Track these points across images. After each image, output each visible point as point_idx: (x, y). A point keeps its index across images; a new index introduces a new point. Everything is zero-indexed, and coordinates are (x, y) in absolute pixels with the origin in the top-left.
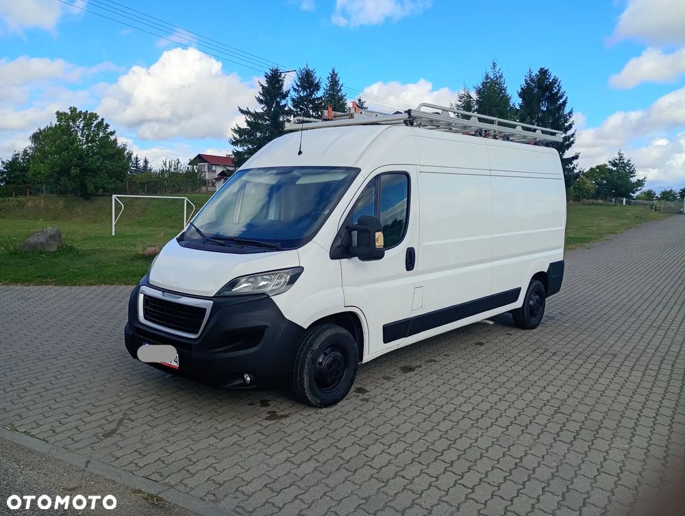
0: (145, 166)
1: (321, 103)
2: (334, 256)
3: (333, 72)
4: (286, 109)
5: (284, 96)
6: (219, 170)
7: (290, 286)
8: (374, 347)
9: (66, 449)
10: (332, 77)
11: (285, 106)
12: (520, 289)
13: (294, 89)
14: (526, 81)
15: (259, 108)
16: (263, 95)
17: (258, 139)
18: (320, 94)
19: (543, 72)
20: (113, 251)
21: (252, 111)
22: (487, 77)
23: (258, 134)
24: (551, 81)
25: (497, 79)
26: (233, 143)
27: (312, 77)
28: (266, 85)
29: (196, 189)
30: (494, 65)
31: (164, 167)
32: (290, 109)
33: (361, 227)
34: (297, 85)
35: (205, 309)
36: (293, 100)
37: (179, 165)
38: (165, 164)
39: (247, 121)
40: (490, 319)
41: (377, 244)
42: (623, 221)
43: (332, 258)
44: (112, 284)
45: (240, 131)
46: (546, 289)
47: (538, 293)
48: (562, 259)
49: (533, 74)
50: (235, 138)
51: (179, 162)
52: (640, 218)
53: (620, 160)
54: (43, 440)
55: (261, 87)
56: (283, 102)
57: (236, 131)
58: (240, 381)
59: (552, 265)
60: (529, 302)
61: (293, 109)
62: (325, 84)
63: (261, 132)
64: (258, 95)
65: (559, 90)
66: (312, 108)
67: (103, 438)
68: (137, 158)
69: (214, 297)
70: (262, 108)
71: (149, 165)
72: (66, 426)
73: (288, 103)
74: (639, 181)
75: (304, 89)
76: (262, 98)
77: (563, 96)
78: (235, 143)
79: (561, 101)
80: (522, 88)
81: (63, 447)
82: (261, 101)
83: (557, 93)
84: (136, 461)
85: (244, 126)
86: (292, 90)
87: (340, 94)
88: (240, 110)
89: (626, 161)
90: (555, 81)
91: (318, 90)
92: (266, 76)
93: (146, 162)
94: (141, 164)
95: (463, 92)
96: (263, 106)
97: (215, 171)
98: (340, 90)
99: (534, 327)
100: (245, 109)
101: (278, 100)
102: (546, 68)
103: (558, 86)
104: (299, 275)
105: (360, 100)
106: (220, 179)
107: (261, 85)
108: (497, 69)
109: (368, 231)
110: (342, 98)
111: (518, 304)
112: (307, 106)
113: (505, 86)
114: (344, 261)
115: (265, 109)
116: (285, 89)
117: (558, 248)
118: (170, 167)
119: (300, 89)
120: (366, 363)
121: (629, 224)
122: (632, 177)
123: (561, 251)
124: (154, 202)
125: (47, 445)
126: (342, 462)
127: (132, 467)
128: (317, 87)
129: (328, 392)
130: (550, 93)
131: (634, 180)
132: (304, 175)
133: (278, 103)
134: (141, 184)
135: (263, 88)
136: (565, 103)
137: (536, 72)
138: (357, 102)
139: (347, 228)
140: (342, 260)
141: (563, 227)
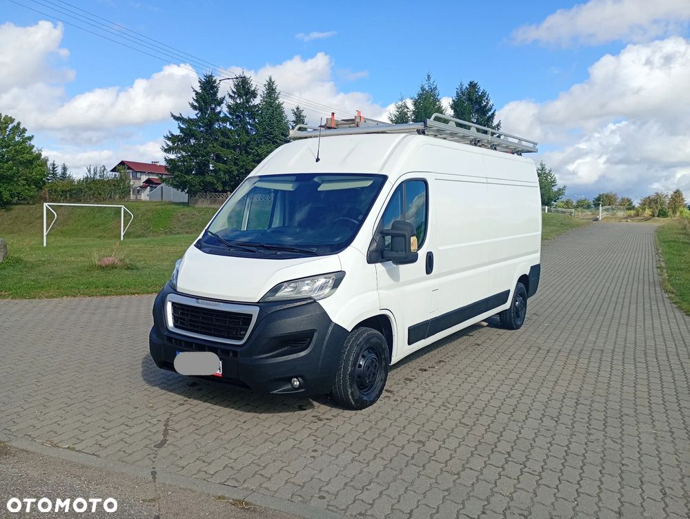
0: (64, 173)
1: (258, 111)
2: (370, 260)
3: (270, 80)
4: (222, 115)
5: (220, 103)
6: (144, 178)
7: (333, 290)
8: (401, 348)
9: (123, 462)
10: (269, 84)
11: (220, 112)
12: (509, 290)
13: (230, 96)
14: (457, 93)
15: (193, 114)
16: (197, 101)
17: (191, 146)
18: (257, 101)
19: (473, 85)
20: (63, 262)
21: (185, 117)
22: (423, 89)
23: (193, 141)
24: (480, 94)
25: (432, 91)
26: (166, 151)
27: (248, 83)
28: (200, 91)
29: (124, 197)
30: (429, 77)
31: (88, 174)
32: (226, 116)
33: (394, 232)
34: (233, 92)
35: (251, 315)
36: (229, 107)
37: (105, 173)
38: (89, 171)
39: (180, 127)
40: (484, 320)
41: (412, 248)
42: (552, 228)
43: (369, 262)
44: (75, 296)
45: (172, 138)
46: (527, 291)
47: (521, 295)
48: (538, 263)
49: (464, 88)
50: (168, 145)
51: (105, 169)
52: (565, 225)
53: (542, 170)
54: (93, 454)
55: (194, 93)
56: (218, 109)
57: (169, 139)
58: (289, 386)
59: (532, 268)
60: (515, 304)
61: (229, 115)
62: (261, 91)
63: (196, 139)
64: (191, 101)
65: (488, 103)
66: (248, 116)
67: (157, 449)
68: (54, 165)
69: (258, 302)
70: (196, 115)
71: (68, 173)
72: (110, 439)
73: (224, 109)
74: (560, 190)
75: (240, 96)
76: (196, 104)
77: (491, 109)
78: (167, 150)
79: (490, 113)
80: (453, 100)
81: (119, 460)
82: (194, 107)
83: (486, 106)
84: (204, 469)
85: (177, 132)
86: (227, 97)
87: (277, 102)
88: (173, 116)
89: (547, 172)
90: (484, 94)
91: (255, 97)
92: (200, 82)
93: (65, 169)
94: (59, 171)
95: (400, 103)
96: (197, 112)
97: (140, 179)
98: (277, 98)
99: (518, 327)
100: (178, 115)
101: (213, 106)
102: (475, 82)
103: (487, 99)
104: (342, 279)
105: (298, 109)
106: (146, 187)
107: (195, 91)
108: (431, 81)
109: (404, 236)
110: (279, 106)
111: (507, 306)
112: (243, 114)
113: (439, 97)
114: (379, 265)
115: (199, 115)
116: (219, 95)
117: (536, 252)
118: (95, 173)
119: (236, 96)
120: (394, 365)
121: (558, 231)
122: (553, 186)
123: (538, 254)
124: (79, 210)
125: (100, 459)
126: (407, 459)
127: (202, 475)
128: (254, 95)
129: (365, 393)
130: (480, 105)
131: (555, 189)
132: (323, 182)
133: (214, 109)
134: (63, 191)
135: (197, 93)
136: (493, 115)
137: (466, 85)
138: (295, 110)
139: (381, 233)
140: (377, 264)
141: (540, 233)
